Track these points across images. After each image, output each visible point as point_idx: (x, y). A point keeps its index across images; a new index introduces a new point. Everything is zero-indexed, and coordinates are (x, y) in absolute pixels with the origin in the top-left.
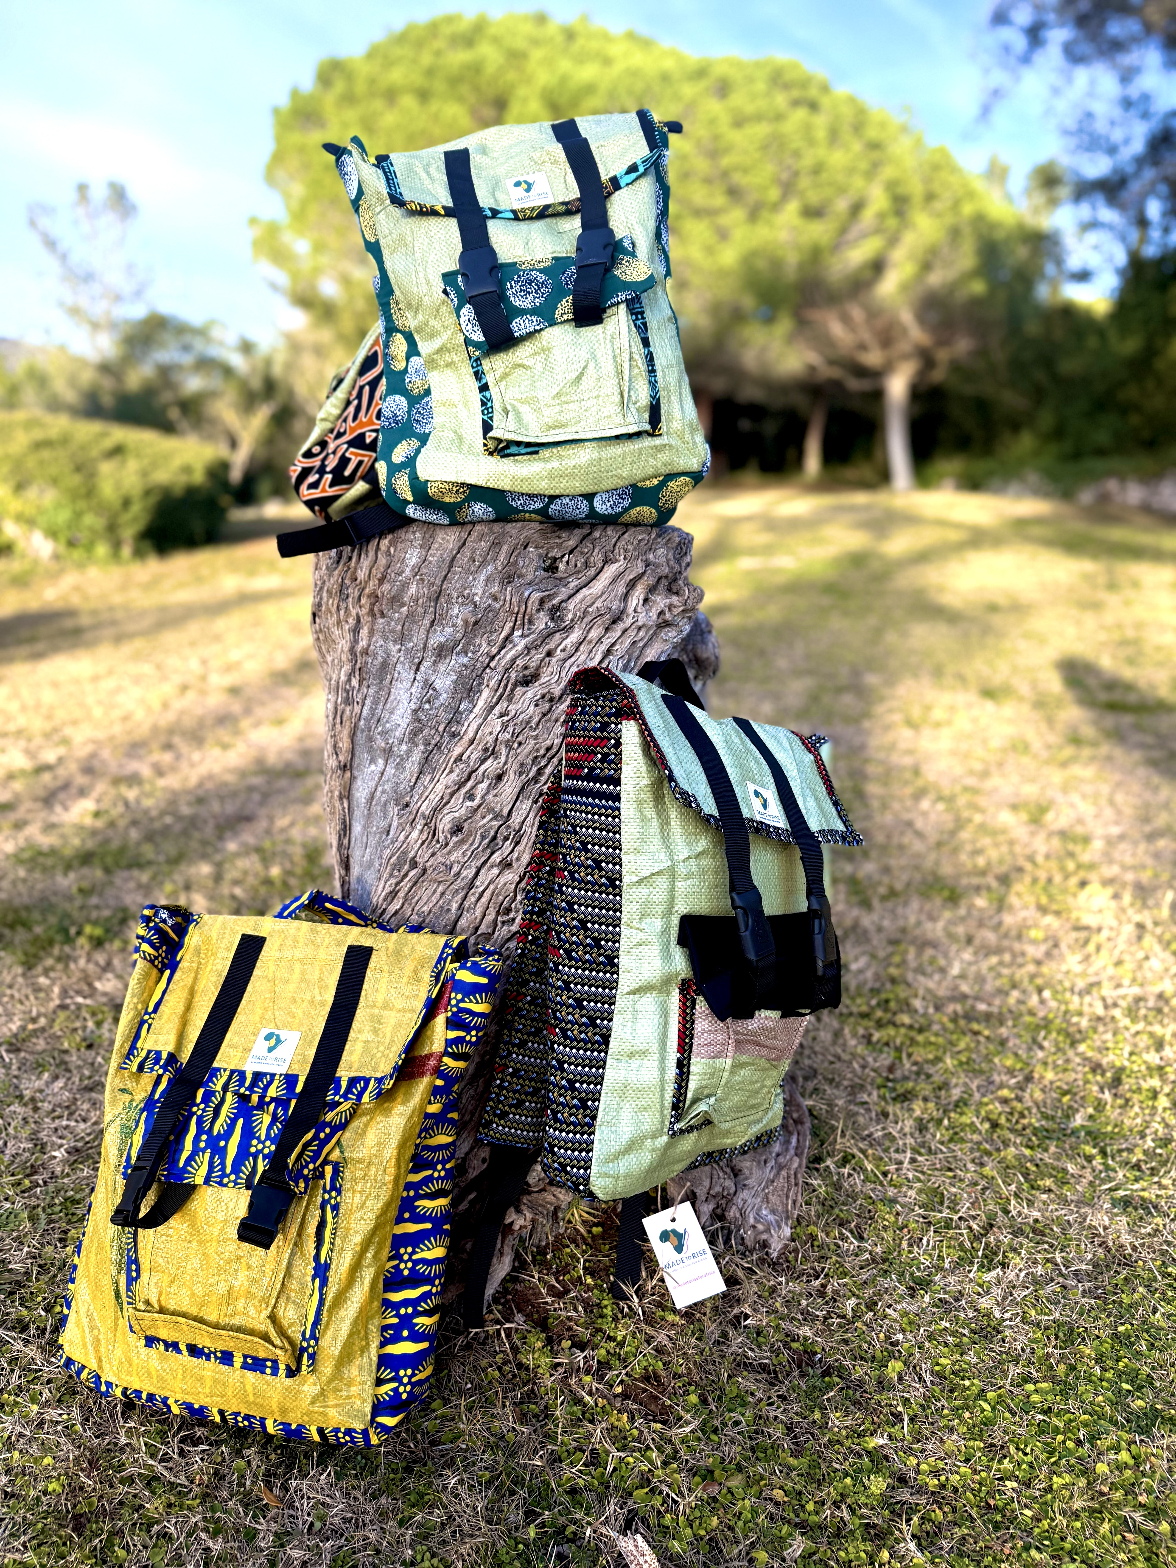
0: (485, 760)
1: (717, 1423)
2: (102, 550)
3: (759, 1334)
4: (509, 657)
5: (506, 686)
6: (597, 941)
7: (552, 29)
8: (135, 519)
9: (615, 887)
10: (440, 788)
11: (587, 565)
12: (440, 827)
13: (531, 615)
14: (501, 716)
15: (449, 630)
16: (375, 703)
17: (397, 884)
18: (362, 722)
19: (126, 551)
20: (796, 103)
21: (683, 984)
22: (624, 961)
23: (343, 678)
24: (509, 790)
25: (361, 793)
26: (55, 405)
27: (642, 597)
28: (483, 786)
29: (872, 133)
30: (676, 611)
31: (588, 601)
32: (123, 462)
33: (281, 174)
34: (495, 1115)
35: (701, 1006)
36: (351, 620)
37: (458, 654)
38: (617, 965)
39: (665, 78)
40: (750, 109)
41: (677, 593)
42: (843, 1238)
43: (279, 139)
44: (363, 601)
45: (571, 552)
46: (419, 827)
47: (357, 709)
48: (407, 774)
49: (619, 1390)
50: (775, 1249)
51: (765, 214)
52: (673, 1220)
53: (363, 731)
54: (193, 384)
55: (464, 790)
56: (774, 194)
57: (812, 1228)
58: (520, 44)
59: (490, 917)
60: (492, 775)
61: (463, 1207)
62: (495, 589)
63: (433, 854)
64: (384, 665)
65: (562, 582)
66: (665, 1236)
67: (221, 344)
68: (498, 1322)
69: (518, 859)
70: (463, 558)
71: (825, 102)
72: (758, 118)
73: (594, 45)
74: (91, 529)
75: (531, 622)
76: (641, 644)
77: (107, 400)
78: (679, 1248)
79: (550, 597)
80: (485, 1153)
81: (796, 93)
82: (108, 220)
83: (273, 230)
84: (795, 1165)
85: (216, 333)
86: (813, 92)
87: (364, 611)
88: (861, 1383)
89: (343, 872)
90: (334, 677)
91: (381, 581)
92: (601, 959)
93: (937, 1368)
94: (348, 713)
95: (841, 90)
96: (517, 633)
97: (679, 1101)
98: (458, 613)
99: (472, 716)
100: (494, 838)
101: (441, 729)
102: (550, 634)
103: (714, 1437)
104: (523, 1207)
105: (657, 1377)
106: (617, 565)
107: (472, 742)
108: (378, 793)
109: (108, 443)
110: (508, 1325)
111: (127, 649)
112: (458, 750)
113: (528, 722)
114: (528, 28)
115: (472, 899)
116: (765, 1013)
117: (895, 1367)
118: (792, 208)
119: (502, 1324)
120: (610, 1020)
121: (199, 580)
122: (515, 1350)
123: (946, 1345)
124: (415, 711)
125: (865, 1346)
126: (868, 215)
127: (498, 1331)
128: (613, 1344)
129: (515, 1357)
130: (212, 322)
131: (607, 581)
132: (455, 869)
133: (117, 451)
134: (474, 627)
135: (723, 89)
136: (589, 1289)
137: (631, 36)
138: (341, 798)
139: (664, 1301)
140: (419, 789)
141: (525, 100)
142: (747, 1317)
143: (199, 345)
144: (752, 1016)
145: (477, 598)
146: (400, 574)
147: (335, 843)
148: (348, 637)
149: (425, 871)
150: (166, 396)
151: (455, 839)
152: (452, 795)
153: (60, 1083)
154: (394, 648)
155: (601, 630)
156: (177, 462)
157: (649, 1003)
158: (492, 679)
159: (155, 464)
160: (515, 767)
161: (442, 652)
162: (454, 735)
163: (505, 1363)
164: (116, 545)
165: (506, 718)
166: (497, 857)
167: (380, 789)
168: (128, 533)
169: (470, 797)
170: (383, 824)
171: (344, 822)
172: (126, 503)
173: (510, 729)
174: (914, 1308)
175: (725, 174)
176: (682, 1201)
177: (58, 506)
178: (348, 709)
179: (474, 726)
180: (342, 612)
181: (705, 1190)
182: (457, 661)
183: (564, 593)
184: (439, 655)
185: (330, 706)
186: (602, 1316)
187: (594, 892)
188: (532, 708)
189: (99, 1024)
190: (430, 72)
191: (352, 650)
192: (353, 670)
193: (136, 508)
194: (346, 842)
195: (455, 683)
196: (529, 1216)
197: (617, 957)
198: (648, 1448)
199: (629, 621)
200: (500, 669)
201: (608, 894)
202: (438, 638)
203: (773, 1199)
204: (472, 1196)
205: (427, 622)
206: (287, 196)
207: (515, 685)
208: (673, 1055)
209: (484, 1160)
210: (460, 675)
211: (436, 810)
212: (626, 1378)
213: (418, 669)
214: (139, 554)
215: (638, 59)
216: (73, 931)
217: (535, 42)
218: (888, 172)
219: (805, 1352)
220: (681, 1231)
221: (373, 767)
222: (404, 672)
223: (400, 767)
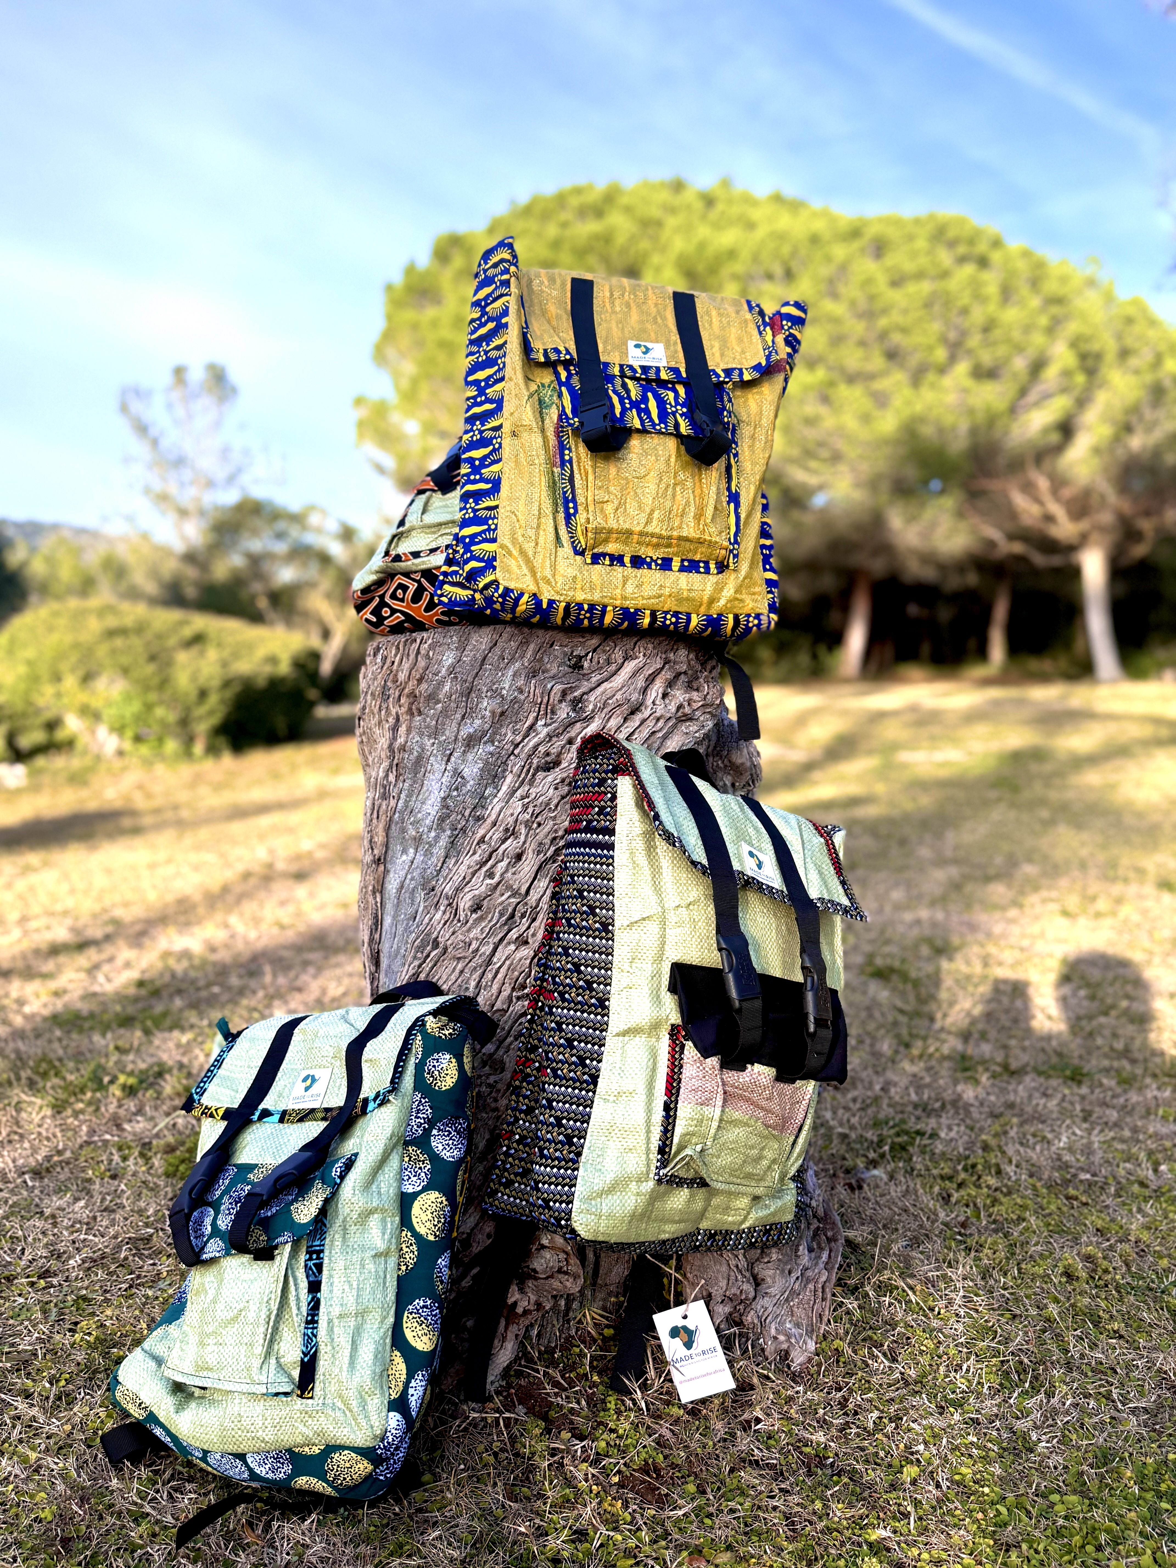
0: (506, 839)
1: (711, 1509)
2: (171, 746)
3: (769, 1438)
4: (531, 744)
5: (528, 771)
6: (589, 984)
7: (689, 196)
8: (211, 713)
9: (607, 931)
10: (463, 868)
11: (608, 662)
12: (461, 905)
13: (554, 706)
14: (522, 798)
15: (478, 722)
16: (409, 796)
17: (420, 966)
18: (397, 815)
19: (199, 748)
20: (962, 260)
21: (672, 1030)
22: (614, 1004)
23: (381, 774)
24: (527, 869)
25: (392, 886)
26: (133, 594)
27: (661, 691)
28: (503, 864)
29: (1051, 287)
30: (695, 706)
31: (609, 693)
32: (202, 653)
33: (391, 352)
34: (501, 1184)
35: (690, 1051)
36: (391, 720)
37: (485, 743)
38: (607, 1008)
39: (815, 240)
40: (909, 266)
41: (697, 690)
42: (874, 1358)
43: (389, 318)
44: (402, 701)
45: (594, 651)
46: (442, 908)
47: (393, 803)
48: (434, 859)
49: (616, 1479)
50: (798, 1359)
51: (931, 377)
52: (685, 1317)
53: (397, 823)
54: (286, 575)
55: (484, 869)
56: (941, 354)
57: (837, 1343)
58: (655, 212)
59: (505, 994)
60: (511, 854)
61: (466, 1283)
62: (521, 682)
63: (453, 933)
64: (419, 758)
65: (586, 677)
66: (675, 1332)
67: (319, 530)
68: (497, 1410)
69: (534, 935)
70: (493, 657)
71: (996, 257)
72: (920, 275)
73: (735, 210)
74: (163, 724)
75: (553, 712)
76: (660, 735)
77: (191, 592)
78: (688, 1345)
79: (572, 689)
80: (489, 1228)
81: (962, 249)
82: (205, 403)
83: (381, 410)
84: (823, 1278)
85: (314, 519)
86: (982, 247)
87: (403, 710)
88: (871, 1486)
89: (373, 969)
90: (374, 774)
91: (420, 681)
92: (593, 1001)
93: (957, 1477)
94: (384, 807)
95: (1014, 244)
96: (541, 723)
97: (664, 1143)
98: (487, 706)
99: (496, 800)
100: (512, 916)
101: (467, 814)
102: (572, 724)
103: (708, 1521)
104: (527, 1290)
105: (657, 1470)
106: (637, 661)
107: (494, 824)
108: (407, 881)
109: (187, 632)
110: (507, 1415)
111: (189, 839)
112: (481, 832)
113: (548, 804)
114: (665, 196)
115: (490, 976)
116: (758, 1068)
117: (910, 1472)
118: (962, 368)
119: (501, 1413)
120: (600, 1061)
121: (276, 776)
122: (513, 1440)
123: (970, 1456)
124: (444, 799)
125: (882, 1454)
126: (1051, 373)
127: (497, 1419)
128: (613, 1436)
129: (512, 1446)
130: (311, 508)
131: (627, 676)
132: (474, 945)
133: (198, 639)
134: (501, 717)
135: (879, 248)
136: (594, 1385)
137: (778, 199)
138: (374, 892)
139: (670, 1395)
140: (444, 872)
141: (658, 269)
142: (758, 1421)
143: (294, 532)
144: (743, 1069)
145: (504, 692)
146: (437, 675)
147: (366, 939)
148: (388, 735)
149: (445, 950)
150: (257, 587)
151: (474, 916)
152: (474, 874)
153: (82, 1203)
154: (428, 743)
155: (620, 720)
156: (261, 653)
157: (638, 1046)
158: (516, 765)
159: (236, 655)
160: (533, 846)
161: (471, 742)
162: (478, 819)
163: (503, 1450)
164: (189, 741)
165: (526, 800)
166: (514, 934)
167: (409, 877)
168: (202, 728)
169: (490, 875)
170: (410, 910)
171: (376, 916)
172: (203, 694)
173: (530, 810)
174: (942, 1424)
175: (883, 336)
176: (695, 1299)
177: (128, 698)
178: (384, 803)
179: (497, 809)
180: (383, 712)
181: (721, 1292)
182: (483, 750)
183: (585, 686)
184: (468, 745)
185: (369, 803)
186: (605, 1410)
187: (588, 937)
188: (551, 791)
189: (125, 1159)
190: (556, 244)
191: (391, 747)
192: (391, 766)
193: (213, 699)
194: (377, 936)
195: (482, 770)
196: (533, 1298)
197: (608, 1000)
198: (639, 1529)
199: (647, 713)
200: (523, 756)
201: (601, 939)
202: (467, 730)
203: (798, 1312)
204: (475, 1271)
205: (459, 716)
206: (396, 375)
207: (537, 769)
208: (660, 1097)
209: (489, 1236)
210: (487, 763)
211: (458, 890)
212: (624, 1469)
213: (448, 760)
214: (212, 750)
215: (785, 221)
216: (106, 1079)
217: (672, 210)
218: (1073, 328)
219: (817, 1456)
220: (692, 1328)
221: (404, 857)
222: (436, 764)
223: (428, 853)
